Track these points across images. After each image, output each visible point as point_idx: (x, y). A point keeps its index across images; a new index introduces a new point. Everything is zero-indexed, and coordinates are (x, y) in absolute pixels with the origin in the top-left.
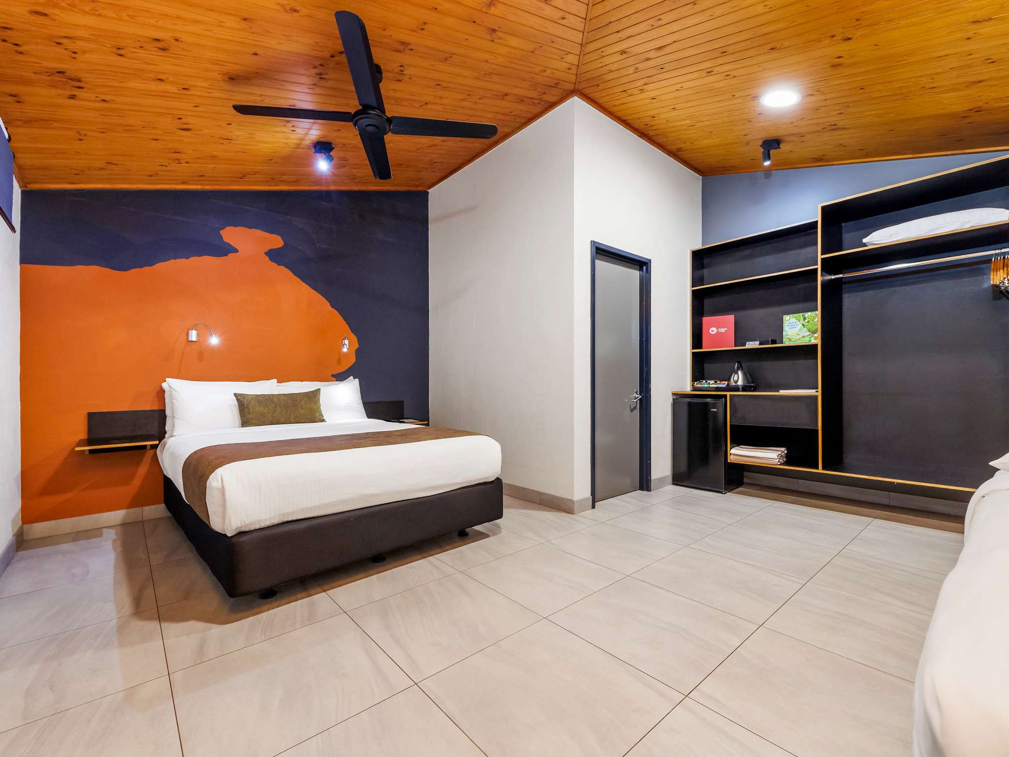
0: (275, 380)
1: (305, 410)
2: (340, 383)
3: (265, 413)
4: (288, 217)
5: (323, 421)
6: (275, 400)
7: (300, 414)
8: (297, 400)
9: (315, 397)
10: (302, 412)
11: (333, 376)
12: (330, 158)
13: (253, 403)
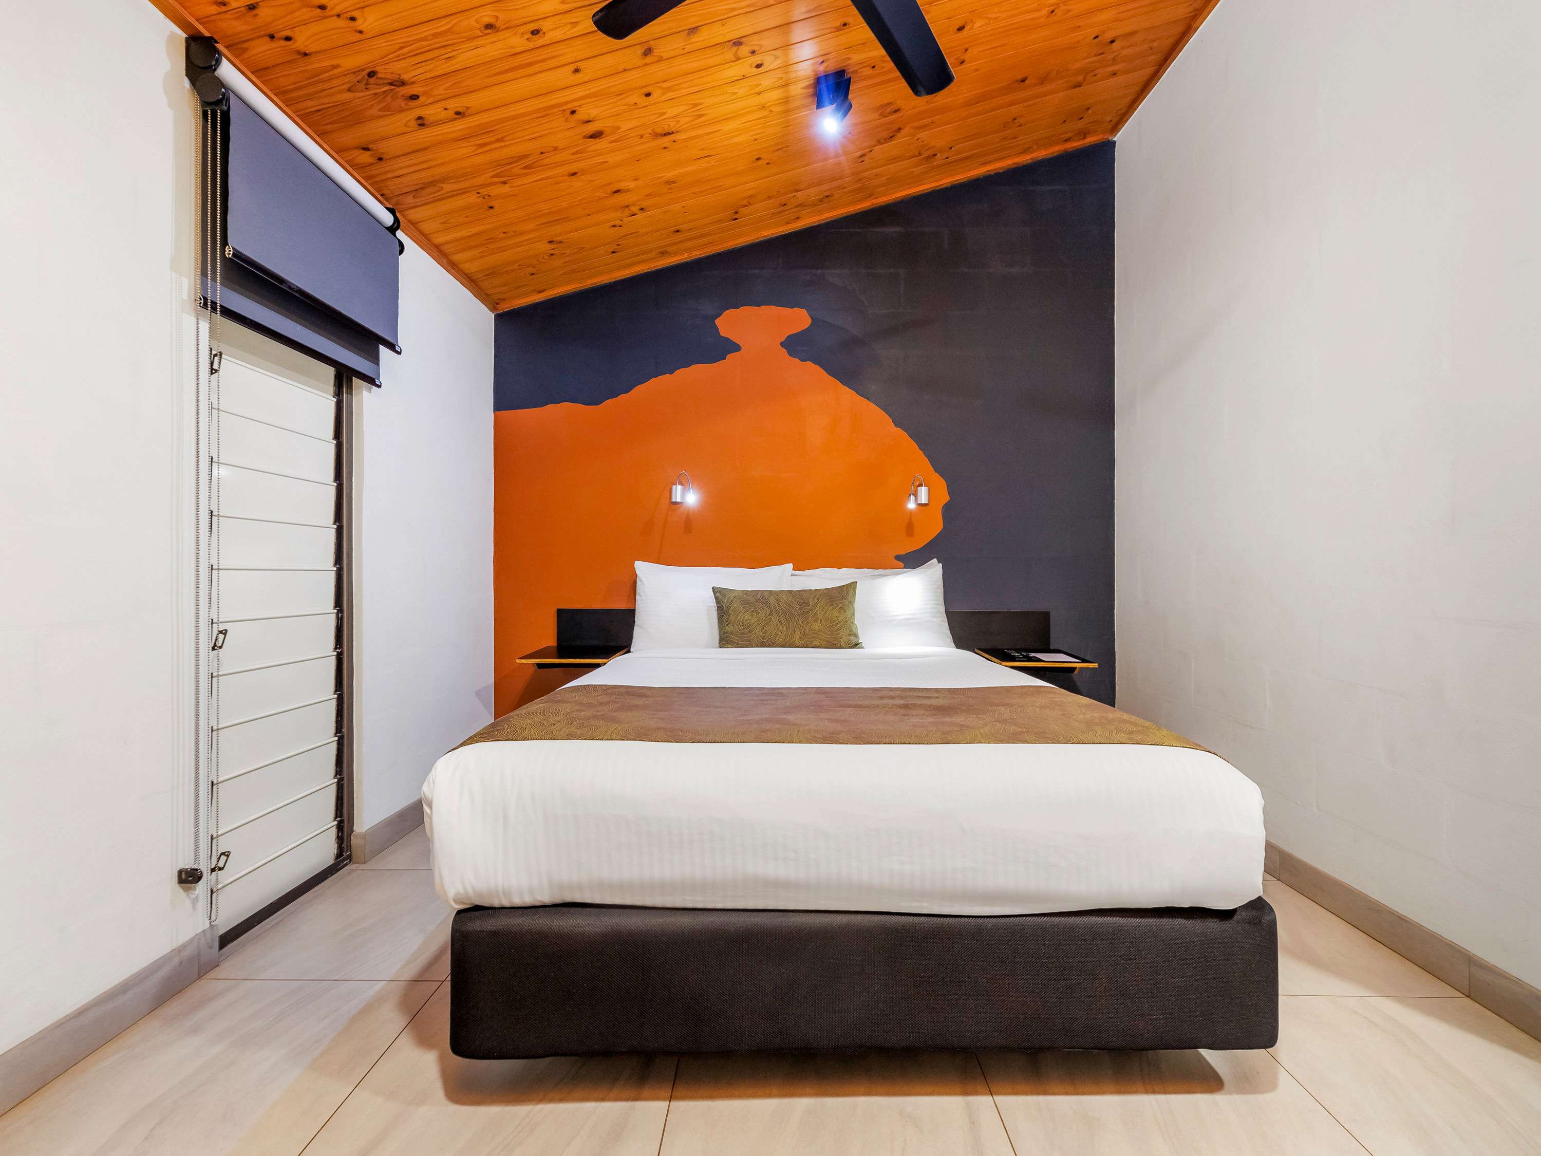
0: (791, 566)
1: (821, 621)
2: (907, 572)
3: (752, 625)
4: (819, 271)
5: (856, 645)
6: (772, 600)
7: (811, 629)
8: (808, 604)
9: (843, 598)
10: (816, 626)
11: (898, 558)
12: (845, 106)
13: (736, 605)
